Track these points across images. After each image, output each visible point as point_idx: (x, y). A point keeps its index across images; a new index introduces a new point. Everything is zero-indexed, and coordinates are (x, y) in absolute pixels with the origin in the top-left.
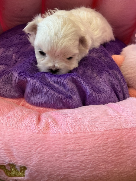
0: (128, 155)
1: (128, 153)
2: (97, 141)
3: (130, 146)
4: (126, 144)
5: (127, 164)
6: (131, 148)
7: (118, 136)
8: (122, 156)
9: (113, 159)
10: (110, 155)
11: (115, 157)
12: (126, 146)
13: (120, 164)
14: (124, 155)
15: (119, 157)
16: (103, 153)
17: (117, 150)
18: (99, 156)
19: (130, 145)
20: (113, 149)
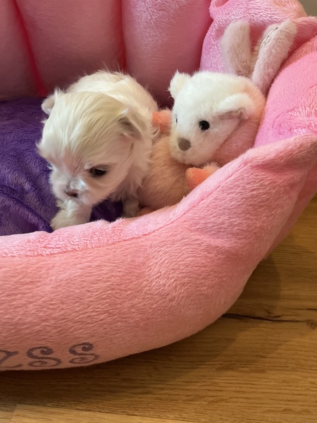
3: (37, 282)
5: (28, 309)
13: (15, 308)
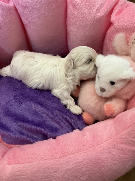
0: (56, 177)
1: (56, 176)
2: (35, 168)
4: (54, 170)
6: (58, 172)
7: (50, 164)
8: (51, 178)
9: (45, 180)
10: (43, 178)
11: (47, 178)
12: (54, 171)
14: (53, 177)
15: (49, 179)
16: (38, 176)
17: (48, 174)
18: (36, 179)
19: (58, 170)
20: (45, 174)
